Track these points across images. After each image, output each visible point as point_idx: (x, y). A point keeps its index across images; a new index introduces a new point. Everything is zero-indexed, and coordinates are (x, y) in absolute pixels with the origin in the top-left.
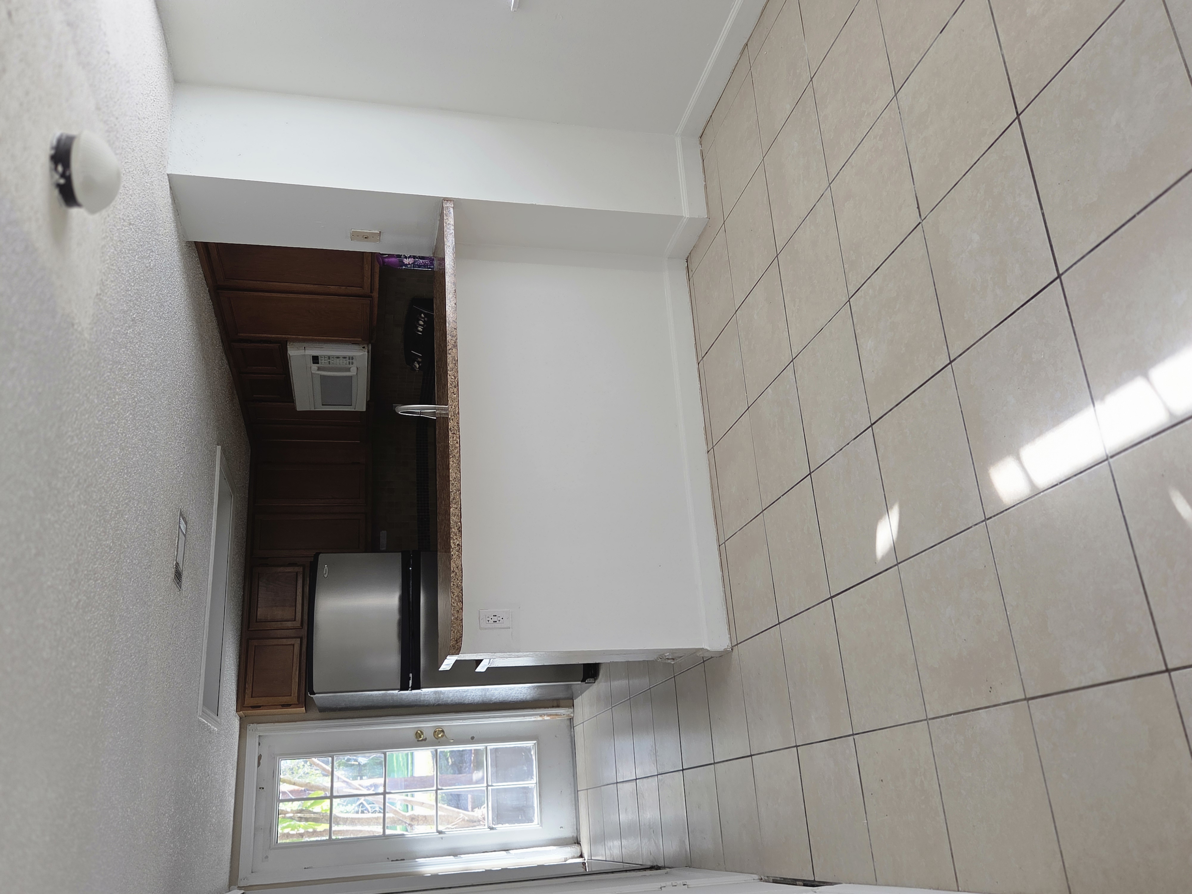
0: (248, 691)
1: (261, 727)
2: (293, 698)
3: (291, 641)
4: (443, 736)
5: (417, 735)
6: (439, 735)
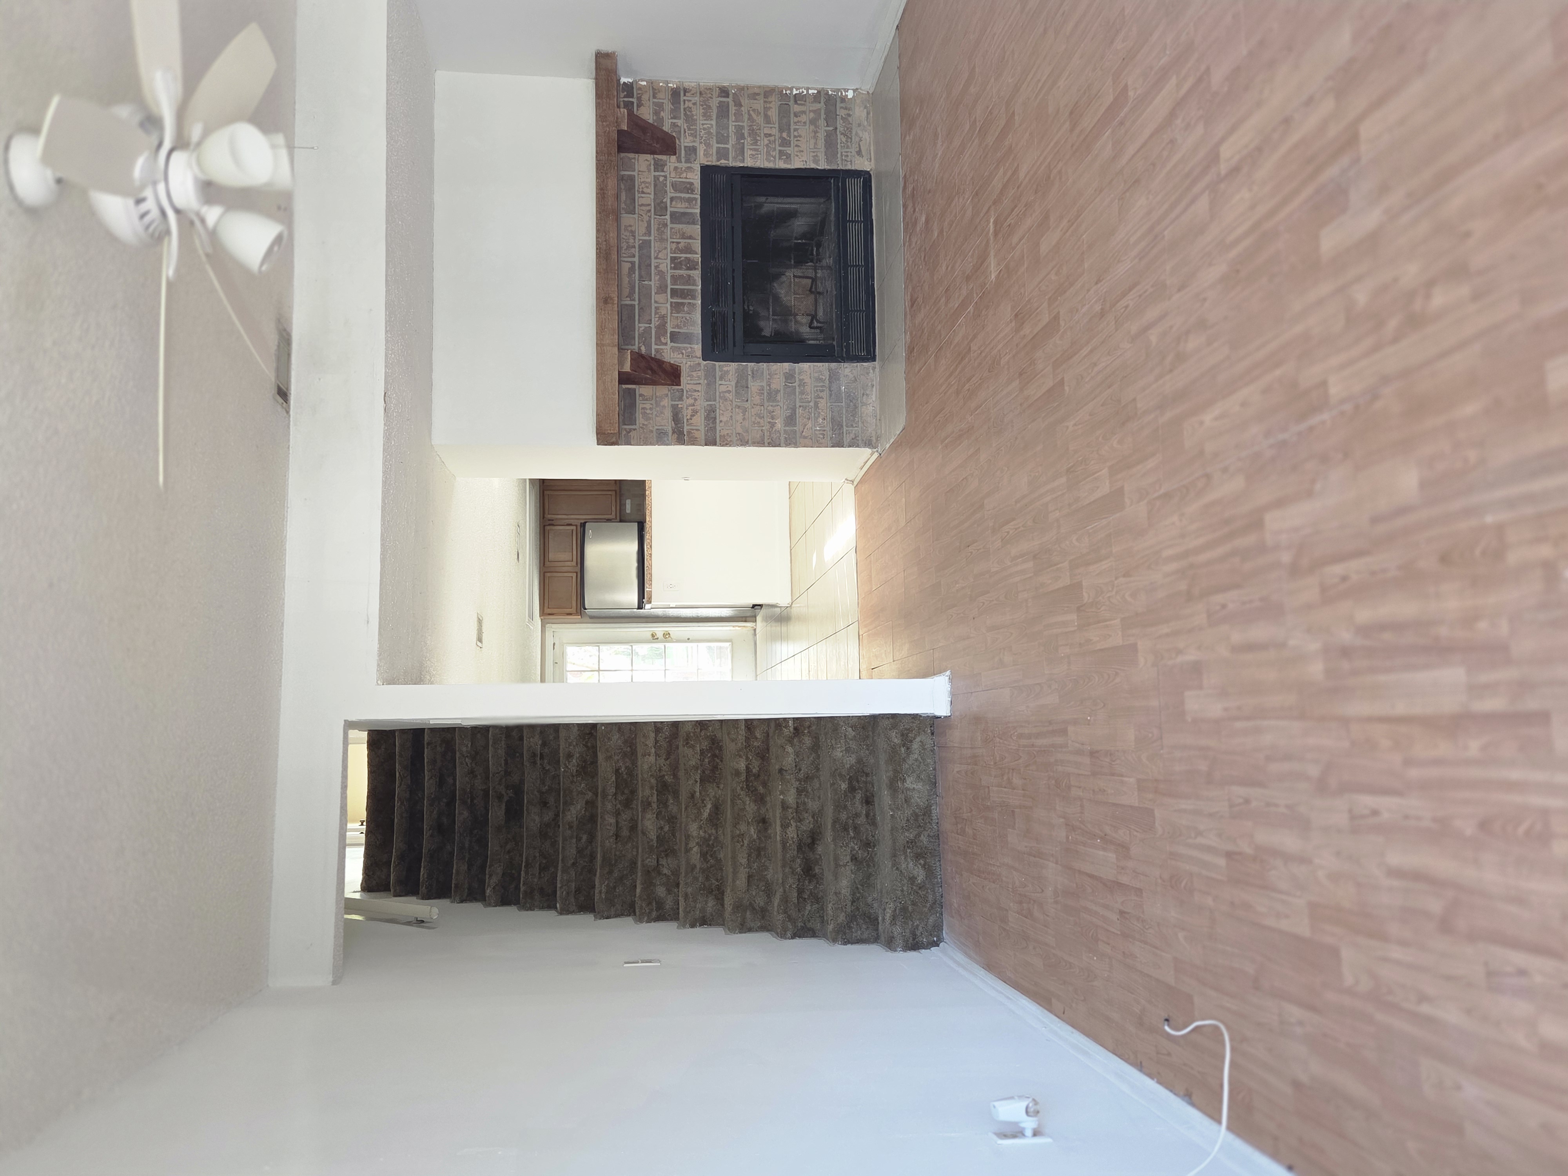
0: (546, 605)
1: (554, 626)
2: (573, 610)
3: (570, 575)
4: (669, 637)
5: (653, 636)
6: (667, 635)
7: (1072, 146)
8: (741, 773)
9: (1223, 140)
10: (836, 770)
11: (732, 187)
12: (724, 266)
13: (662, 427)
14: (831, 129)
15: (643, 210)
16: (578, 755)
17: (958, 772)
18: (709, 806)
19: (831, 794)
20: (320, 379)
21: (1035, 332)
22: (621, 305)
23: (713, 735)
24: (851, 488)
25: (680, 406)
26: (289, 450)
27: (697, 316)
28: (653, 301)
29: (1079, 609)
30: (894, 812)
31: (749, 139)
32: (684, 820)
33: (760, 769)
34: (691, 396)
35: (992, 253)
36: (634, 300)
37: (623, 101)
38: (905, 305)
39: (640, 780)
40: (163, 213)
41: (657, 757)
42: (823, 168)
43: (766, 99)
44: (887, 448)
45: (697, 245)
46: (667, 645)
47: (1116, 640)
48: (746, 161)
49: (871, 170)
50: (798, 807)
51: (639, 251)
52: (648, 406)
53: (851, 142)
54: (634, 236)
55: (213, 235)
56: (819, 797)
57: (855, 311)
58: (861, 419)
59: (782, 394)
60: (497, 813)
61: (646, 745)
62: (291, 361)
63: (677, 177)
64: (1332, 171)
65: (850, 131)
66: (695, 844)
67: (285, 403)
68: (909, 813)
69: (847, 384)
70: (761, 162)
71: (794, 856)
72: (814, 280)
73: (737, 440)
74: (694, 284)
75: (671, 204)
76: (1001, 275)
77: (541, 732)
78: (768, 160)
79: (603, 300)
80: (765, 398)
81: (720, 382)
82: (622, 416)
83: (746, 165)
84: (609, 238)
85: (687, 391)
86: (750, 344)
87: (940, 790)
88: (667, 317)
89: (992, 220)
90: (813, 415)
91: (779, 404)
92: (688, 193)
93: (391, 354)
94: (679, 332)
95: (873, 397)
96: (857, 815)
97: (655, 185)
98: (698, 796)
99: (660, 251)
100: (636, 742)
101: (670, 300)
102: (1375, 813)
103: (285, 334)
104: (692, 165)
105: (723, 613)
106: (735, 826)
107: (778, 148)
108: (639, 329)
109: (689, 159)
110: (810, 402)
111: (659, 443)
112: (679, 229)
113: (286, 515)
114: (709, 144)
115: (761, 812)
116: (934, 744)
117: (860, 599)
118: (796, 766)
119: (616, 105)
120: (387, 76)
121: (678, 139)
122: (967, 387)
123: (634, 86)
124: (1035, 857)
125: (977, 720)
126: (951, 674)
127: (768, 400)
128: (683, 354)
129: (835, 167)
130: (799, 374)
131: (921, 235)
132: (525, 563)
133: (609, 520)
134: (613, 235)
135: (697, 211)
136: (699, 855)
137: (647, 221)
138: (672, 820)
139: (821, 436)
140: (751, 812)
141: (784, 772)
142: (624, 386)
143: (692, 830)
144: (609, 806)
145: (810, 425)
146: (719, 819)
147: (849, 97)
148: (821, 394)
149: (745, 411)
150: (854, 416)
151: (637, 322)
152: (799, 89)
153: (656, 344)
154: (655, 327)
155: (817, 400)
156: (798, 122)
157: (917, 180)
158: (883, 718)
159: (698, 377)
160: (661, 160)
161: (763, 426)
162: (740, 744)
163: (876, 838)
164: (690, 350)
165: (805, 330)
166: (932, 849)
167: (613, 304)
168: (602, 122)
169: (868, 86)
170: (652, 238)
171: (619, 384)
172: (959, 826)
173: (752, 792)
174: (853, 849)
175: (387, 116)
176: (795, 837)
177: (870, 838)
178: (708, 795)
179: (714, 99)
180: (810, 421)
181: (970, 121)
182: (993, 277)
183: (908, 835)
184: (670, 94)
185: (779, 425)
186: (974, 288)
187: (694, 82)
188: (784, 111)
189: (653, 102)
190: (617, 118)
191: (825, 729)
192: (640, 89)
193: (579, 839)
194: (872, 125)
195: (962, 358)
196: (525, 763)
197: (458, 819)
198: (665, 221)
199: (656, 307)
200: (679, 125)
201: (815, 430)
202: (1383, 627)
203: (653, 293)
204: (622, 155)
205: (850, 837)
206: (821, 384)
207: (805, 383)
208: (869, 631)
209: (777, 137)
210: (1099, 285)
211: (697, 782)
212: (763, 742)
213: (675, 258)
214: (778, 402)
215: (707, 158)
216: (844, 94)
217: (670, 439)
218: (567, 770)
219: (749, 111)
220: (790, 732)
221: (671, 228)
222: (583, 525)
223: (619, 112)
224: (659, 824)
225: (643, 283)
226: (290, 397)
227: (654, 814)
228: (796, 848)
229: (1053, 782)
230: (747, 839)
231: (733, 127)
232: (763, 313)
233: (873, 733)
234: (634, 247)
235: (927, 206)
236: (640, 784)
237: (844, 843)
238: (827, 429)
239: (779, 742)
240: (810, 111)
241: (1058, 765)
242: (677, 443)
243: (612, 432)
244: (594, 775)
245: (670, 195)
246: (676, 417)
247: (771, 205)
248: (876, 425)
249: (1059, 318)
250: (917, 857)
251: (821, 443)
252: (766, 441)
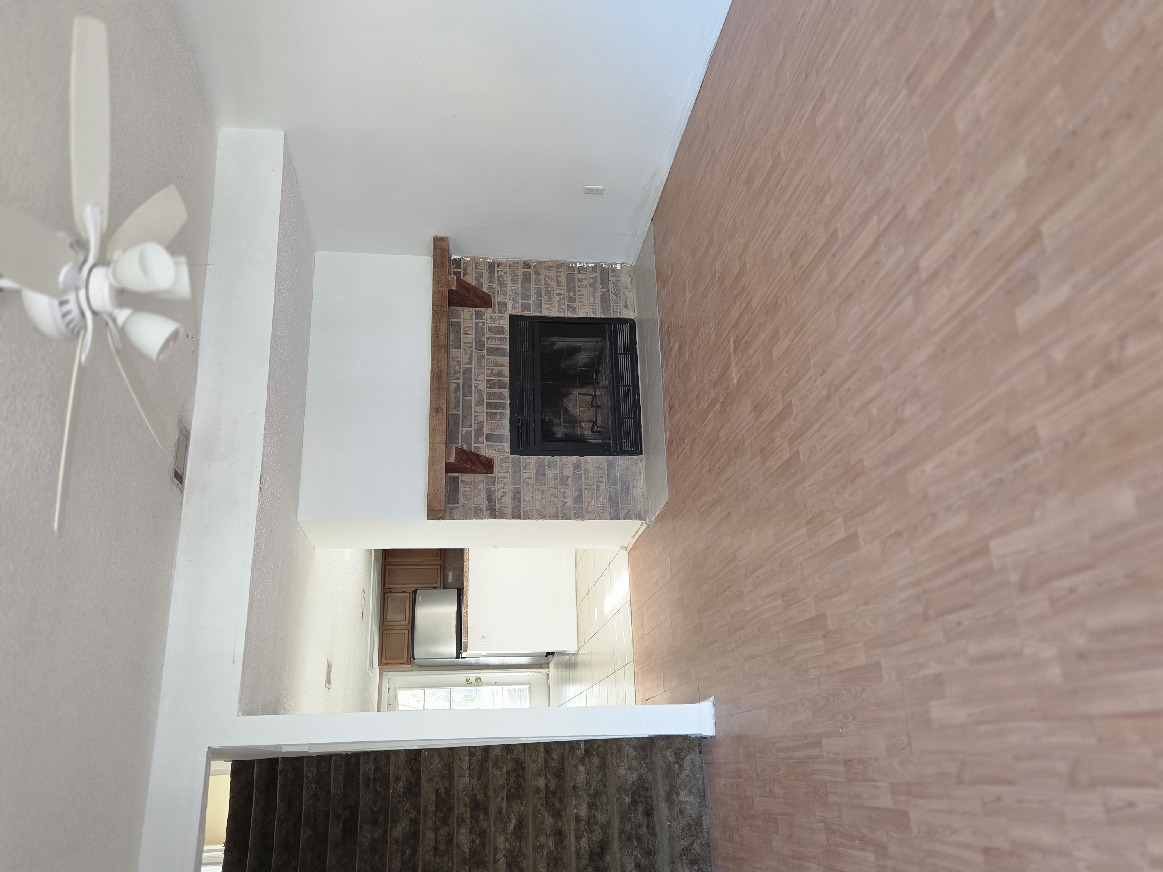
1: (389, 674)
2: (405, 661)
3: (404, 631)
4: (480, 681)
5: (467, 681)
6: (478, 681)
7: (794, 278)
8: (541, 790)
9: (922, 254)
10: (621, 786)
11: (533, 330)
12: (527, 386)
13: (479, 505)
14: (605, 290)
15: (466, 346)
16: (405, 778)
17: (724, 785)
18: (514, 821)
19: (617, 807)
20: (210, 466)
21: (772, 418)
22: (449, 414)
23: (518, 758)
24: (624, 554)
25: (492, 489)
26: (180, 522)
27: (507, 422)
28: (473, 411)
29: (825, 636)
30: (671, 822)
31: (545, 297)
32: (493, 834)
33: (557, 787)
34: (501, 481)
35: (733, 364)
36: (459, 411)
37: (453, 271)
38: (664, 410)
39: (456, 799)
40: (83, 314)
41: (471, 778)
42: (600, 317)
43: (558, 270)
44: (653, 520)
45: (507, 371)
46: (479, 688)
47: (862, 661)
48: (543, 312)
49: (635, 318)
50: (589, 820)
51: (463, 375)
52: (467, 489)
53: (620, 299)
54: (460, 365)
55: (122, 331)
56: (607, 811)
57: (625, 418)
58: (633, 498)
59: (571, 480)
60: (334, 832)
61: (462, 768)
62: (188, 452)
63: (492, 323)
64: (1022, 263)
65: (619, 292)
66: (502, 856)
67: (180, 484)
68: (684, 823)
69: (622, 472)
70: (554, 313)
71: (586, 865)
72: (594, 396)
73: (537, 515)
74: (505, 399)
75: (487, 342)
76: (742, 378)
77: (375, 759)
78: (560, 312)
79: (435, 410)
80: (558, 483)
81: (524, 471)
82: (448, 497)
83: (543, 315)
84: (441, 365)
85: (498, 478)
86: (547, 443)
87: (709, 803)
88: (483, 423)
89: (732, 340)
90: (595, 495)
91: (569, 487)
92: (500, 334)
93: (268, 447)
94: (493, 434)
95: (641, 482)
96: (639, 826)
97: (476, 329)
98: (505, 812)
99: (478, 375)
100: (453, 766)
101: (486, 410)
102: (1131, 805)
103: (184, 430)
104: (503, 315)
105: (523, 661)
106: (536, 839)
107: (567, 303)
108: (462, 432)
109: (501, 311)
110: (593, 485)
111: (476, 518)
112: (493, 360)
113: (173, 574)
114: (516, 300)
115: (558, 825)
116: (702, 761)
117: (634, 642)
118: (587, 783)
119: (448, 273)
120: (278, 246)
121: (493, 297)
122: (717, 466)
123: (462, 261)
124: (798, 859)
125: (739, 738)
126: (715, 699)
127: (561, 484)
128: (495, 450)
129: (609, 316)
130: (584, 464)
131: (675, 359)
132: (368, 621)
133: (435, 588)
134: (443, 363)
135: (507, 347)
136: (505, 865)
137: (469, 355)
138: (483, 834)
139: (602, 511)
140: (550, 825)
141: (577, 789)
142: (450, 475)
143: (499, 843)
144: (430, 823)
145: (593, 503)
146: (523, 833)
147: (617, 268)
148: (601, 479)
149: (543, 492)
150: (627, 496)
151: (460, 427)
152: (581, 263)
153: (475, 443)
154: (475, 430)
155: (599, 484)
156: (581, 285)
157: (671, 321)
158: (659, 739)
159: (507, 467)
160: (481, 311)
161: (557, 504)
162: (540, 765)
163: (656, 847)
164: (501, 447)
165: (587, 433)
166: (704, 857)
167: (443, 413)
168: (438, 284)
169: (631, 261)
170: (473, 366)
171: (446, 473)
172: (727, 834)
173: (550, 807)
174: (637, 857)
175: (276, 274)
176: (587, 847)
177: (651, 846)
178: (513, 811)
179: (520, 270)
180: (593, 500)
181: (711, 274)
182: (735, 381)
183: (683, 843)
184: (488, 266)
185: (570, 503)
186: (720, 391)
187: (505, 258)
188: (571, 278)
189: (475, 272)
190: (448, 282)
191: (611, 750)
192: (465, 263)
193: (403, 853)
194: (635, 288)
195: (712, 444)
196: (360, 787)
197: (303, 837)
198: (483, 354)
199: (475, 416)
200: (494, 287)
201: (597, 507)
202: (1117, 631)
203: (473, 406)
204: (452, 308)
205: (634, 846)
206: (601, 472)
207: (589, 471)
208: (643, 667)
209: (566, 296)
210: (824, 375)
211: (503, 799)
212: (559, 763)
213: (490, 380)
214: (568, 485)
215: (515, 310)
216: (614, 266)
217: (484, 514)
218: (395, 791)
219: (545, 278)
220: (582, 753)
221: (488, 359)
222: (415, 592)
223: (450, 277)
224: (471, 838)
225: (466, 398)
226: (185, 480)
227: (467, 829)
228: (588, 857)
229: (812, 789)
230: (546, 850)
231: (534, 289)
232: (556, 421)
233: (651, 753)
234: (460, 372)
235: (679, 337)
236: (456, 803)
237: (629, 851)
238: (607, 506)
239: (573, 762)
240: (590, 278)
241: (815, 774)
242: (490, 517)
243: (439, 508)
244: (418, 795)
245: (486, 336)
246: (490, 498)
247: (562, 343)
248: (644, 503)
249: (792, 405)
250: (692, 863)
251: (602, 517)
252: (560, 515)
